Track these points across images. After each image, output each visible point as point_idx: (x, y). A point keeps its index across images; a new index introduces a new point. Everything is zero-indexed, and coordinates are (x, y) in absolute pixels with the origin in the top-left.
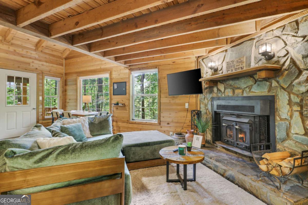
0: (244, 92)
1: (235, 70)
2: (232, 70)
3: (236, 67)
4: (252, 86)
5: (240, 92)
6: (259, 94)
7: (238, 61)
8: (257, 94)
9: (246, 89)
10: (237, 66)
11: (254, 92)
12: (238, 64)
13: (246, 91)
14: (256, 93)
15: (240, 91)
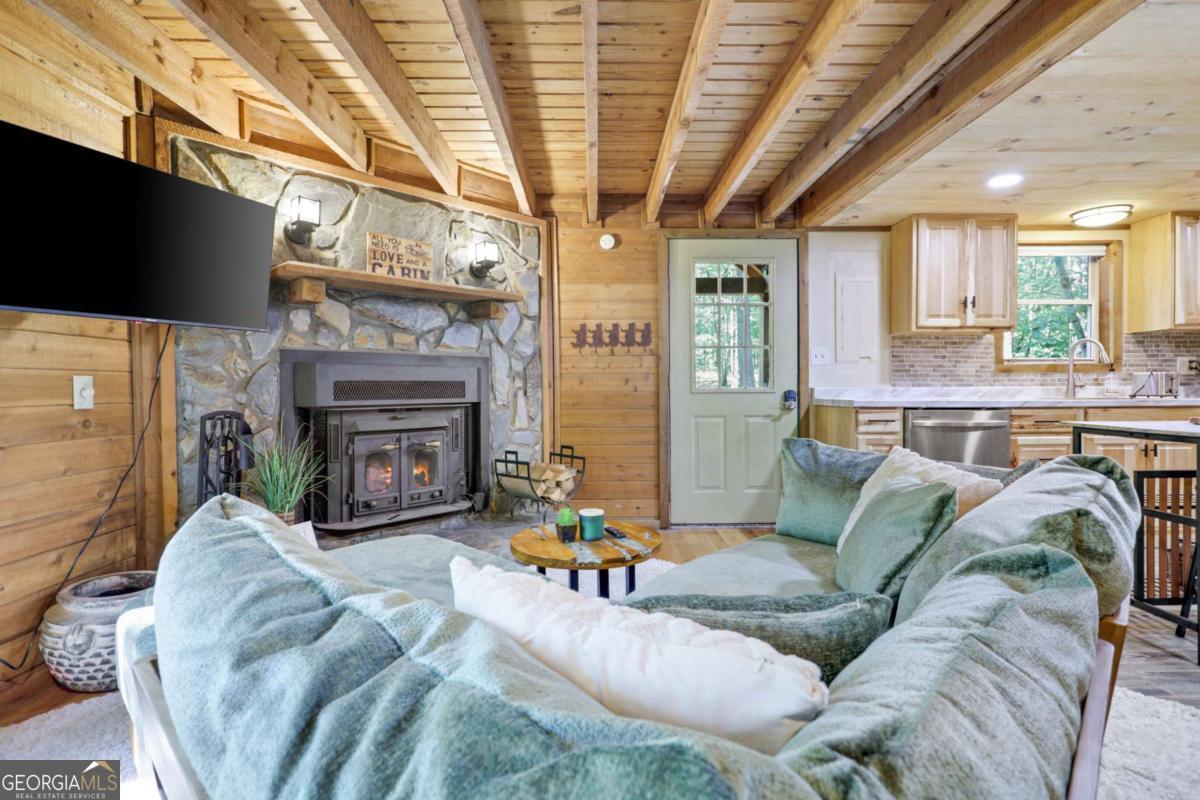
0: (421, 343)
1: (403, 274)
2: (391, 269)
3: (405, 264)
4: (443, 331)
5: (409, 341)
6: (458, 351)
7: (412, 250)
8: (453, 350)
9: (427, 336)
10: (408, 261)
11: (448, 347)
12: (414, 259)
13: (426, 341)
14: (452, 348)
15: (411, 339)
